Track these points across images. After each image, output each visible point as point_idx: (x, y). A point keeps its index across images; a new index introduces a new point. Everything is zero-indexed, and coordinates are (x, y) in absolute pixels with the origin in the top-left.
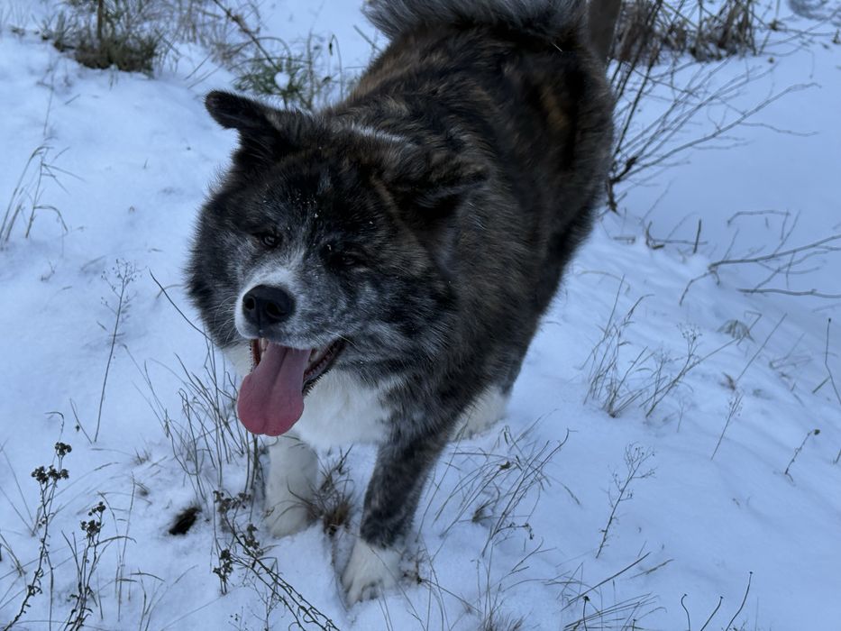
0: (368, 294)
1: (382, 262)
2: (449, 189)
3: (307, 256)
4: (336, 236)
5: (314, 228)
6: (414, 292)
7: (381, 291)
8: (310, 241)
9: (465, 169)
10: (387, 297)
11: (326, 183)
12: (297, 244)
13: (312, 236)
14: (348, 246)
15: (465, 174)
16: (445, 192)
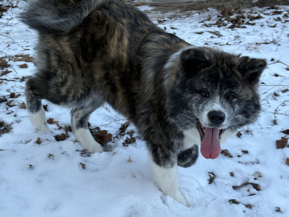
0: (237, 107)
1: (241, 96)
2: (252, 71)
3: (220, 98)
4: (227, 90)
5: (221, 89)
6: (249, 105)
7: (240, 106)
8: (221, 94)
9: (257, 64)
10: (242, 107)
11: (221, 75)
12: (216, 95)
13: (221, 92)
14: (231, 92)
15: (256, 66)
16: (251, 72)
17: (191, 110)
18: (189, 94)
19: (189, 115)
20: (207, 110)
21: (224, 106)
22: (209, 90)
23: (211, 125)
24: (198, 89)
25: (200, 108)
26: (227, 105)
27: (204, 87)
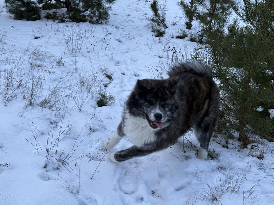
3: (159, 106)
5: (160, 102)
8: (159, 104)
11: (160, 94)
17: (143, 109)
18: (143, 101)
19: (141, 111)
20: (153, 113)
21: (161, 111)
22: (154, 102)
23: (156, 121)
24: (149, 100)
25: (149, 110)
26: (162, 109)
27: (152, 100)
